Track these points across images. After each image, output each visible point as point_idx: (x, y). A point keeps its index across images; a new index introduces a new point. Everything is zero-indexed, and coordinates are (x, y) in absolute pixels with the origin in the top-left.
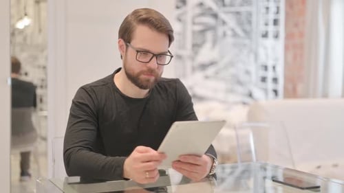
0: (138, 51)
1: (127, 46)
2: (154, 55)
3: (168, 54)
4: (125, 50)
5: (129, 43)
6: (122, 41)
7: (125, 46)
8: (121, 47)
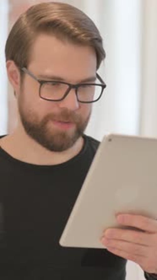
0: (42, 83)
1: (22, 73)
2: (71, 87)
3: (98, 81)
4: (19, 80)
5: (26, 67)
6: (12, 63)
7: (18, 73)
8: (11, 75)
